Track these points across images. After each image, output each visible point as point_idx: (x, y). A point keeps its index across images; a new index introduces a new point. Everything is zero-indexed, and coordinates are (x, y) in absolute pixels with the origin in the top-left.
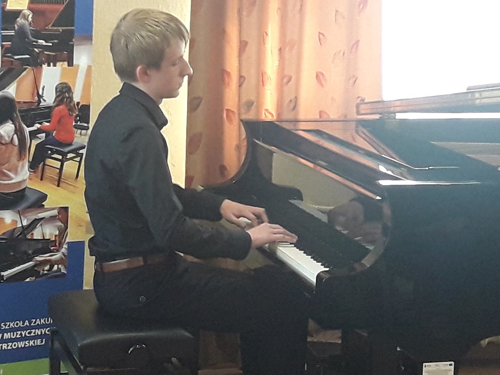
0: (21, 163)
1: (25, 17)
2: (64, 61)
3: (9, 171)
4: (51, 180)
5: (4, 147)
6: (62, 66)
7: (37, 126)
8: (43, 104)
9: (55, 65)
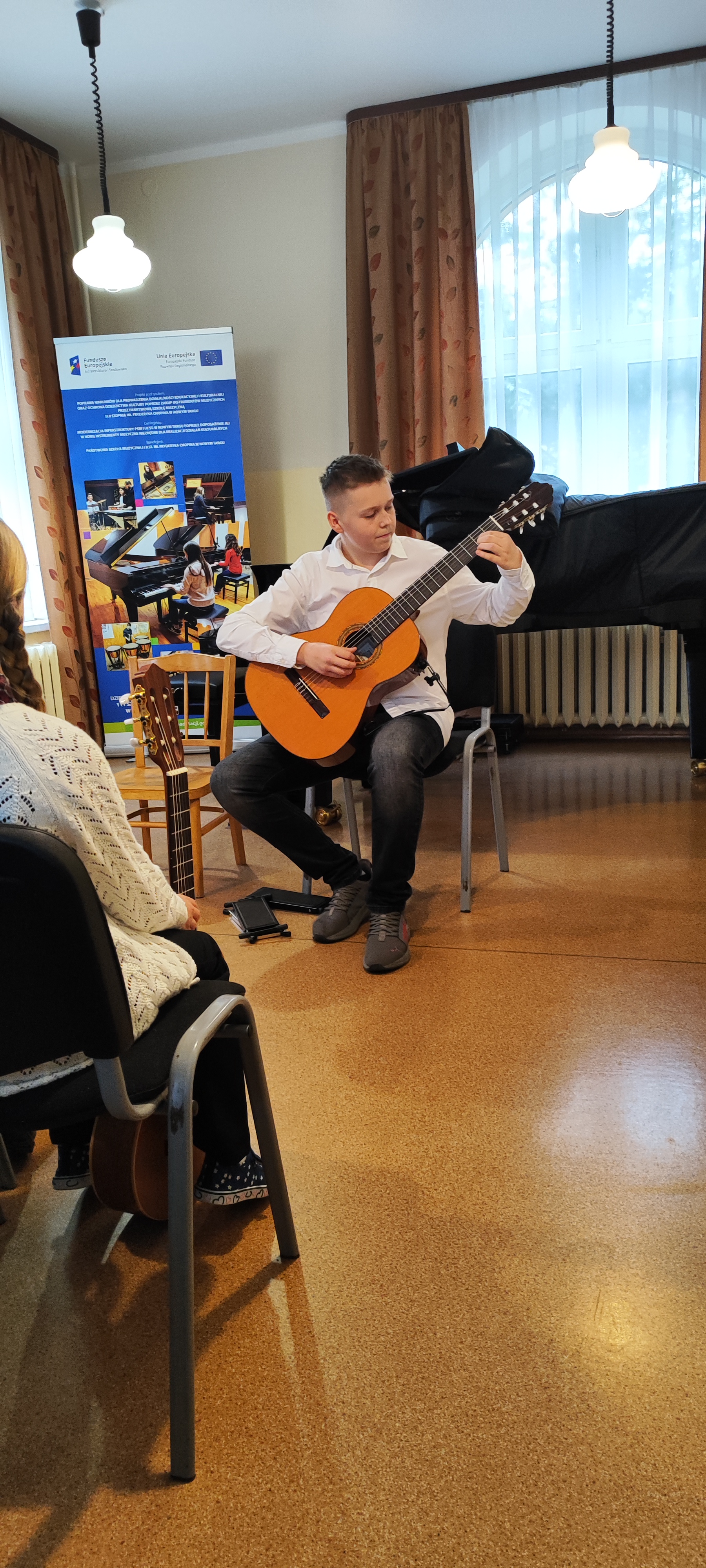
0: (208, 588)
1: (200, 492)
2: (229, 519)
3: (201, 593)
4: (230, 599)
5: (196, 578)
6: (228, 523)
7: (216, 564)
8: (218, 548)
9: (223, 523)
